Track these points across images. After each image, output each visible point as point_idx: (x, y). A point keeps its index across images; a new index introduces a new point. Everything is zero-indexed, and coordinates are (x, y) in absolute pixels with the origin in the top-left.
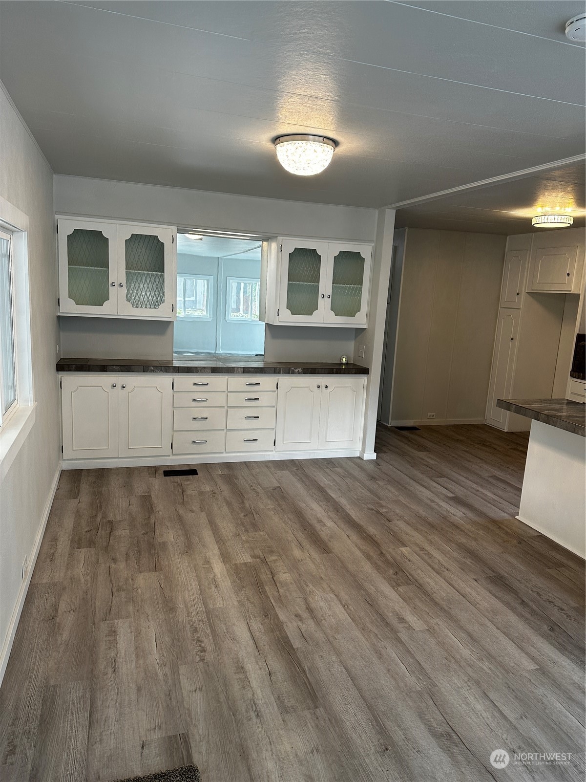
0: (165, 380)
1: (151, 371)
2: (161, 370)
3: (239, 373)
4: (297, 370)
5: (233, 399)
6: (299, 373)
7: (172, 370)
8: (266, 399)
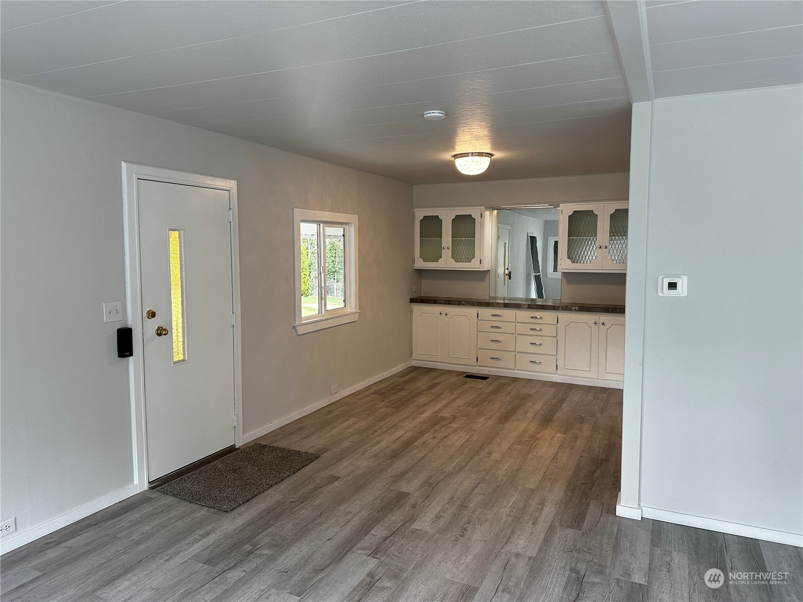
0: (472, 311)
1: (463, 305)
2: (469, 304)
3: (524, 308)
4: (574, 308)
5: (521, 328)
6: (576, 310)
7: (476, 304)
8: (548, 330)
